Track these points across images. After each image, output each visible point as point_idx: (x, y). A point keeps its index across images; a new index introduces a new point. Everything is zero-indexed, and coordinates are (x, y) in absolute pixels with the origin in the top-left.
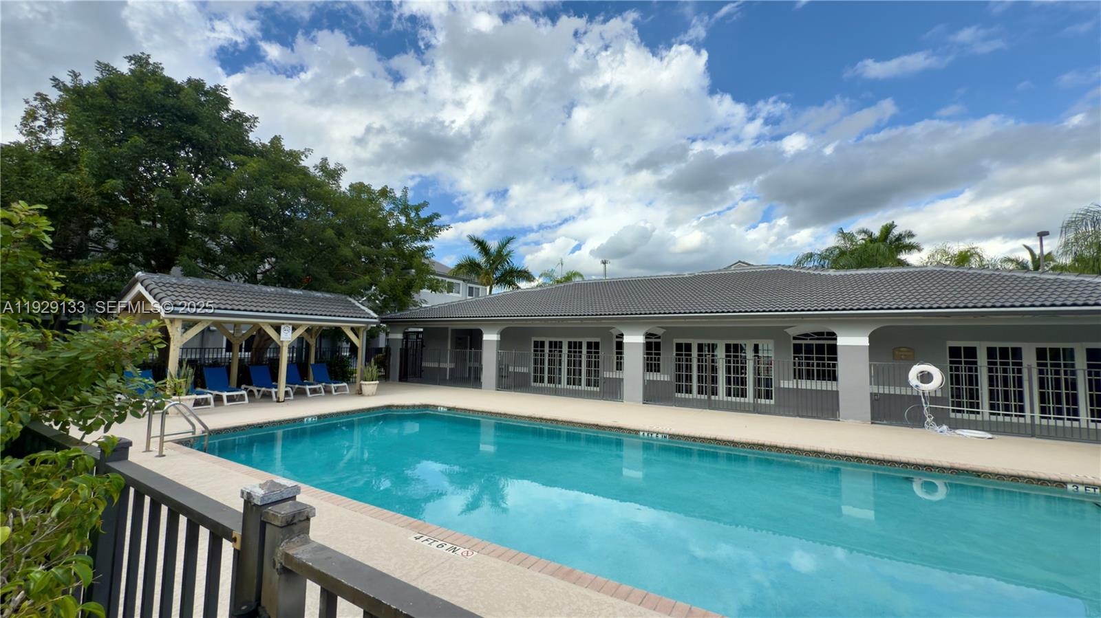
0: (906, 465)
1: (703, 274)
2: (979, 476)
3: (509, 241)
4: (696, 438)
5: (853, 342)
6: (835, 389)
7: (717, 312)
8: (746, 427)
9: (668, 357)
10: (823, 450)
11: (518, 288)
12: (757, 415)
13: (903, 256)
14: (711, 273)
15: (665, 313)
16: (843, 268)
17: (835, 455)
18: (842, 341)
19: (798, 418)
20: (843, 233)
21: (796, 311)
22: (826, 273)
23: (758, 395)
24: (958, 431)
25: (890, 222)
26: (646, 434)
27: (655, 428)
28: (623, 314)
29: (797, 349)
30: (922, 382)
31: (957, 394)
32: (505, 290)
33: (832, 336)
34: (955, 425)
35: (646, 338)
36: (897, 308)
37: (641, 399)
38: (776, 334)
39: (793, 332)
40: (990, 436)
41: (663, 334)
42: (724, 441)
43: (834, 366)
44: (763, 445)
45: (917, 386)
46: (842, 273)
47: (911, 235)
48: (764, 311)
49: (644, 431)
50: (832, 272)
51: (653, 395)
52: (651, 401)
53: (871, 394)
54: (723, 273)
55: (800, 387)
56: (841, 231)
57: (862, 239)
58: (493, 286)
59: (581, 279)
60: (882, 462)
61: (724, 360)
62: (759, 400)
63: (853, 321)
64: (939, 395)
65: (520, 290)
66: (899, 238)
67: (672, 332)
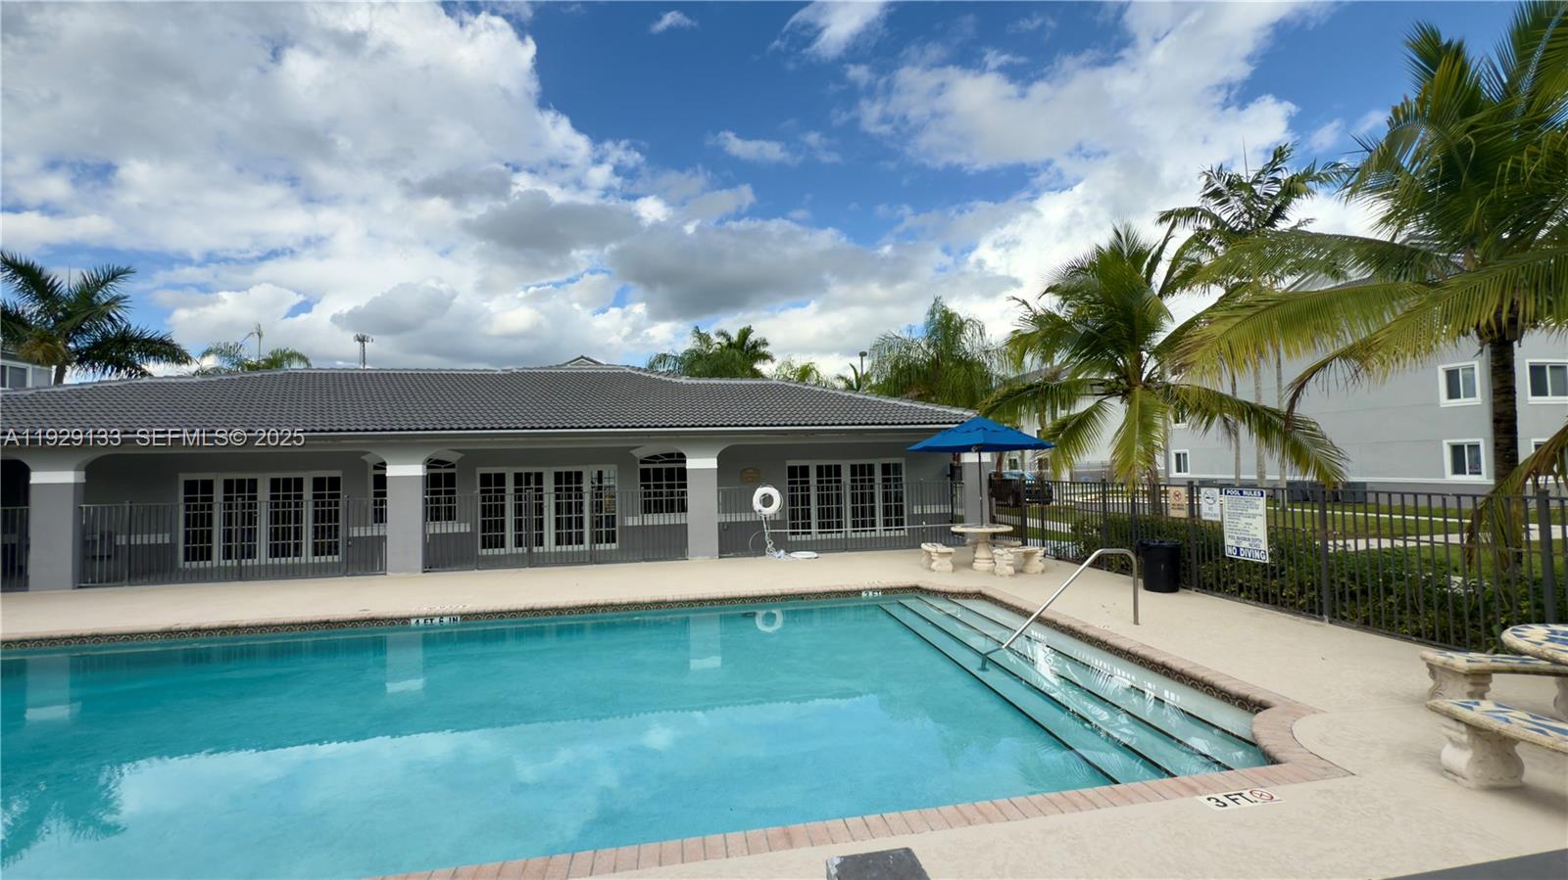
0: (743, 599)
1: (526, 371)
2: (803, 598)
3: (114, 275)
4: (504, 613)
5: (701, 463)
6: (683, 522)
7: (541, 428)
8: (577, 585)
9: (469, 497)
10: (664, 598)
11: (144, 374)
12: (594, 566)
13: (758, 366)
14: (537, 371)
15: (459, 429)
16: (699, 375)
17: (677, 602)
18: (691, 464)
19: (643, 564)
20: (698, 332)
21: (641, 427)
22: (679, 381)
23: (597, 538)
24: (792, 555)
25: (747, 326)
26: (421, 621)
27: (438, 609)
28: (383, 430)
29: (645, 475)
30: (764, 506)
31: (793, 516)
32: (106, 378)
33: (682, 458)
34: (790, 548)
35: (428, 467)
36: (743, 425)
37: (420, 565)
38: (620, 457)
39: (641, 453)
40: (816, 555)
41: (459, 461)
42: (545, 610)
43: (684, 494)
44: (596, 606)
45: (760, 511)
46: (694, 381)
47: (765, 343)
48: (603, 427)
49: (418, 617)
50: (684, 380)
51: (439, 557)
52: (437, 567)
53: (719, 524)
54: (553, 371)
55: (646, 524)
56: (697, 331)
57: (719, 343)
58: (68, 368)
59: (303, 365)
60: (722, 601)
61: (513, 497)
62: (597, 545)
63: (701, 440)
64: (778, 518)
65: (146, 379)
66: (755, 345)
67: (472, 458)
